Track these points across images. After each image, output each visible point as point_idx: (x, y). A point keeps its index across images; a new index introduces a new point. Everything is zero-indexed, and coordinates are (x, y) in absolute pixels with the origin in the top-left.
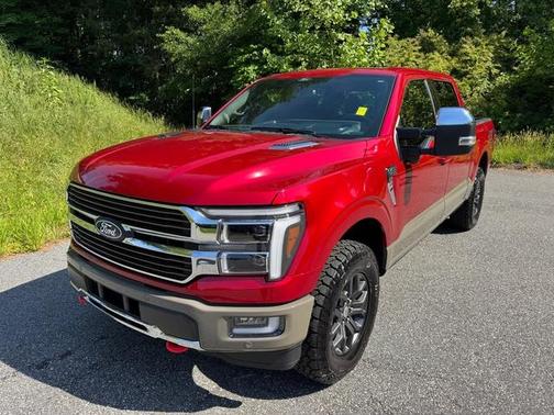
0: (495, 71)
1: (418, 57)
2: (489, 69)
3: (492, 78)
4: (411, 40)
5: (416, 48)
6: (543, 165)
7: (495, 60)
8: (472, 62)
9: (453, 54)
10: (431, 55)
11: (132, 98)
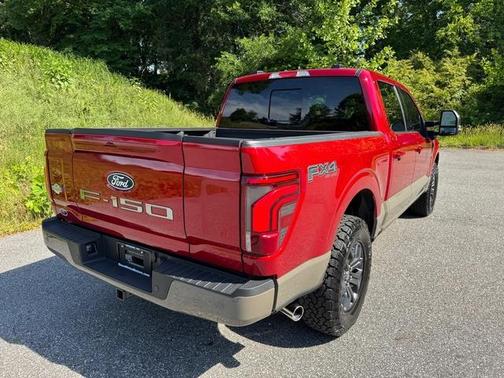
0: (468, 82)
2: (464, 81)
3: (466, 88)
5: (409, 67)
6: (500, 147)
7: (468, 74)
8: (451, 76)
9: (436, 71)
10: (420, 71)
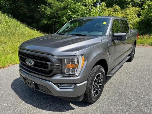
1: (113, 13)
4: (111, 8)
5: (112, 11)
8: (128, 15)
10: (117, 13)
11: (32, 25)
